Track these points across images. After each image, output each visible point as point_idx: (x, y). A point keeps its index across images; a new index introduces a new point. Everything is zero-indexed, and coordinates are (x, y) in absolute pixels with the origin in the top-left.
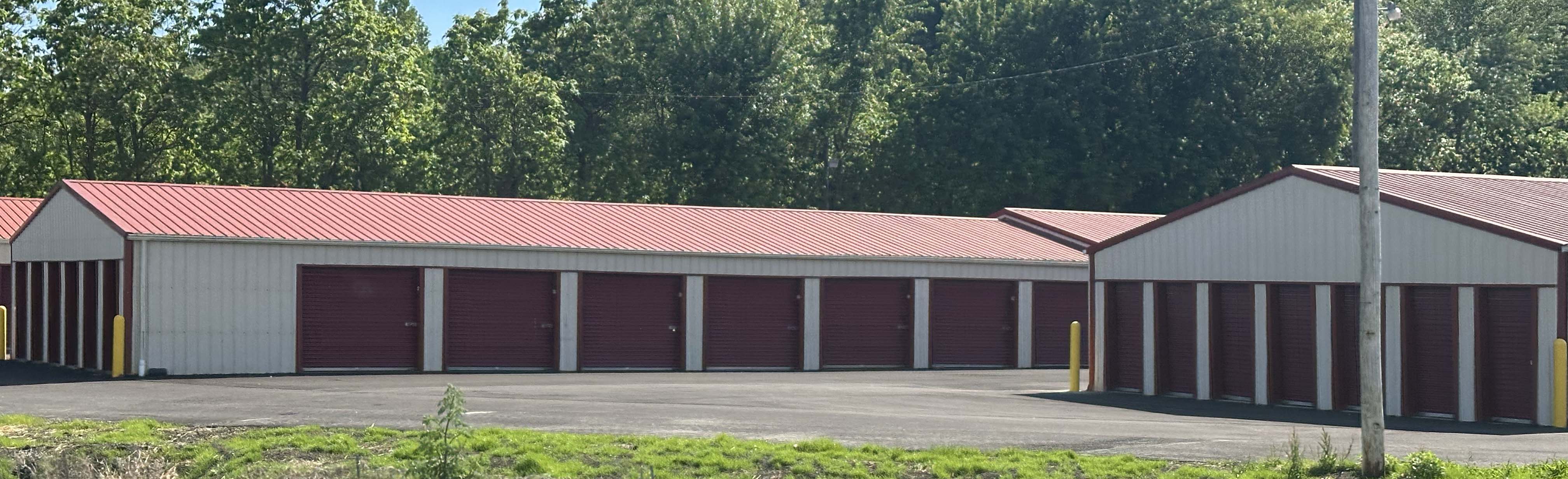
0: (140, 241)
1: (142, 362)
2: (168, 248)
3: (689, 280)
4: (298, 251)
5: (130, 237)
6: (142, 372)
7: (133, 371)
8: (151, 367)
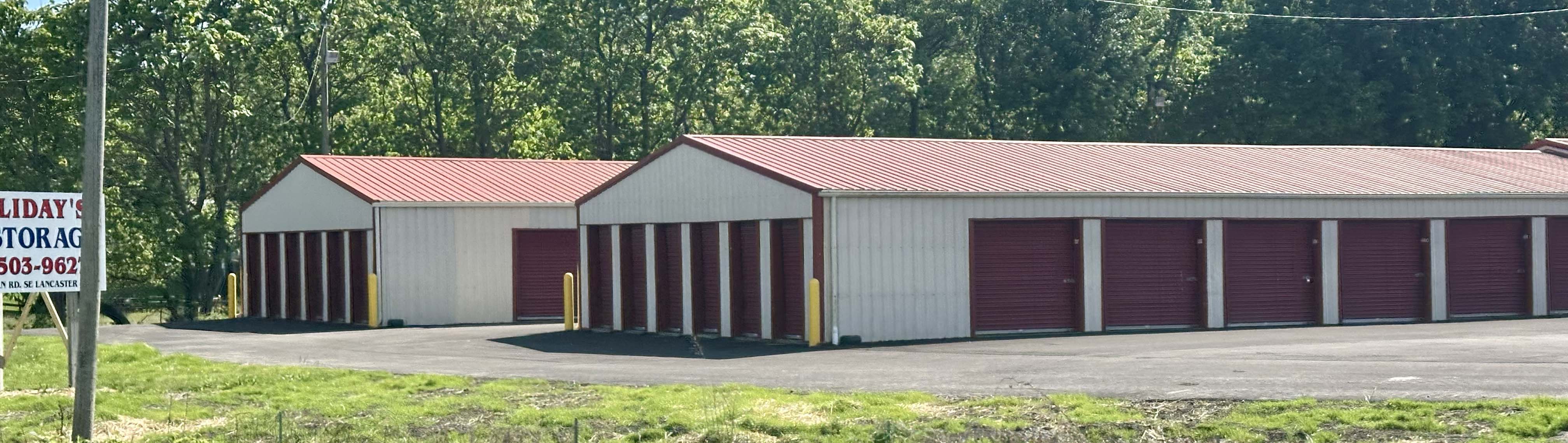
0: (830, 198)
1: (835, 329)
2: (854, 205)
3: (1324, 224)
4: (969, 204)
5: (820, 194)
6: (836, 341)
7: (827, 340)
8: (843, 334)
